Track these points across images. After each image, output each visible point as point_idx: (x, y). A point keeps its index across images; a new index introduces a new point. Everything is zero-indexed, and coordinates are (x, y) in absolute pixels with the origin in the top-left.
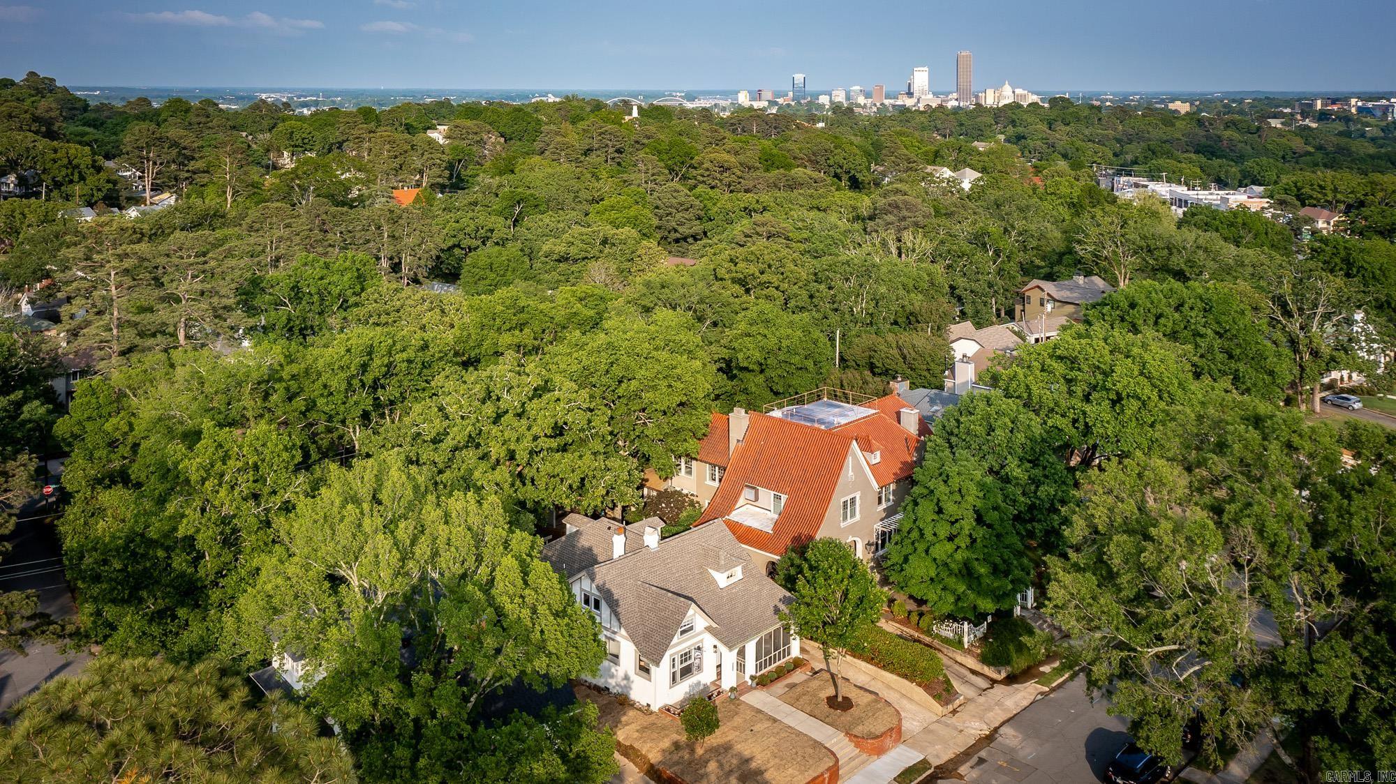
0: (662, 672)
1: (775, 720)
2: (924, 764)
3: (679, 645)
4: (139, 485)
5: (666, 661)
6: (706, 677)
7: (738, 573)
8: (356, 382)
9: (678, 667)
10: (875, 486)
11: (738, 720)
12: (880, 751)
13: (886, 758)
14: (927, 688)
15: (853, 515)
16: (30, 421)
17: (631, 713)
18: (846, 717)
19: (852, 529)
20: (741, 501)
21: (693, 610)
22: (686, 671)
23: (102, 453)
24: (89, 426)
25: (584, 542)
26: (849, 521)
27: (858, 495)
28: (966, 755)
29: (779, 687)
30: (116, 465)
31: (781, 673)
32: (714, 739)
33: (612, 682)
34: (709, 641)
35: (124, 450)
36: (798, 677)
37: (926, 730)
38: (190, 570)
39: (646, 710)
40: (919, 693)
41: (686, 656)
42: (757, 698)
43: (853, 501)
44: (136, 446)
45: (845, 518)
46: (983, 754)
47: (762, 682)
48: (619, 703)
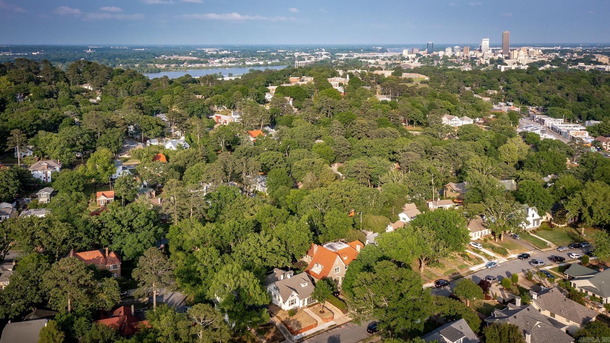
0: (287, 303)
1: (308, 314)
2: (335, 325)
3: (291, 298)
4: (185, 251)
5: (288, 301)
6: (297, 305)
7: (307, 284)
8: (231, 233)
9: (291, 303)
10: (344, 265)
11: (301, 314)
12: (327, 322)
13: (328, 323)
14: (342, 311)
15: (338, 271)
16: (160, 233)
17: (281, 311)
18: (322, 315)
19: (338, 274)
20: (315, 266)
21: (294, 292)
22: (292, 304)
23: (176, 242)
24: (174, 236)
25: (276, 276)
26: (337, 273)
27: (339, 267)
28: (345, 324)
29: (312, 308)
30: (179, 245)
31: (312, 306)
32: (294, 317)
33: (279, 305)
34: (297, 299)
35: (181, 242)
36: (316, 306)
37: (339, 319)
38: (199, 277)
39: (284, 310)
40: (340, 311)
41: (292, 301)
42: (306, 310)
43: (338, 268)
44: (183, 241)
45: (336, 272)
46: (348, 324)
47: (309, 307)
48: (280, 308)
